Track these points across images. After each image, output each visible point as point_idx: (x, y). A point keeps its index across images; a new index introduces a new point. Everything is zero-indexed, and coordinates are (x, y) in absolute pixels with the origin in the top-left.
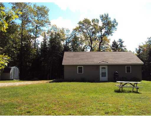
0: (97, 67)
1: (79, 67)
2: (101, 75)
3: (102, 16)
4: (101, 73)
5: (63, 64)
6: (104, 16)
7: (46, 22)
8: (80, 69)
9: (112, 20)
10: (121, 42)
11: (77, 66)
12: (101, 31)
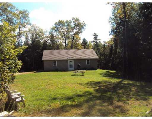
0: (67, 61)
1: (54, 62)
2: (69, 67)
3: (74, 18)
4: (69, 65)
5: (43, 60)
6: (75, 19)
7: (28, 24)
8: (55, 62)
9: (81, 22)
10: (96, 36)
11: (52, 61)
12: (73, 31)
